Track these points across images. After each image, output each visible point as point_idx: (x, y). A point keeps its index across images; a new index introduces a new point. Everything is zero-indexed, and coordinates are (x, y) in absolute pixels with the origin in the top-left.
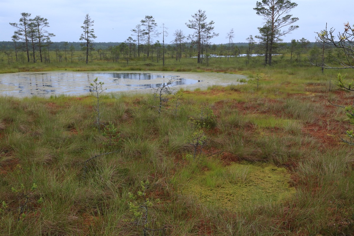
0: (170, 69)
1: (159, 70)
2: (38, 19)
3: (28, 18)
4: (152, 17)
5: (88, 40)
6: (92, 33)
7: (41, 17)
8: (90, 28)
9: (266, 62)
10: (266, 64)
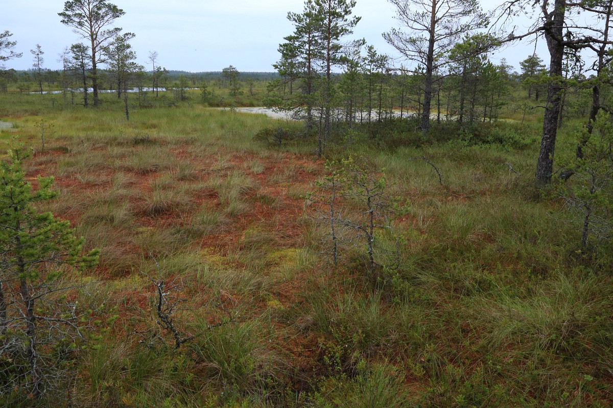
9: (86, 102)
10: (86, 105)
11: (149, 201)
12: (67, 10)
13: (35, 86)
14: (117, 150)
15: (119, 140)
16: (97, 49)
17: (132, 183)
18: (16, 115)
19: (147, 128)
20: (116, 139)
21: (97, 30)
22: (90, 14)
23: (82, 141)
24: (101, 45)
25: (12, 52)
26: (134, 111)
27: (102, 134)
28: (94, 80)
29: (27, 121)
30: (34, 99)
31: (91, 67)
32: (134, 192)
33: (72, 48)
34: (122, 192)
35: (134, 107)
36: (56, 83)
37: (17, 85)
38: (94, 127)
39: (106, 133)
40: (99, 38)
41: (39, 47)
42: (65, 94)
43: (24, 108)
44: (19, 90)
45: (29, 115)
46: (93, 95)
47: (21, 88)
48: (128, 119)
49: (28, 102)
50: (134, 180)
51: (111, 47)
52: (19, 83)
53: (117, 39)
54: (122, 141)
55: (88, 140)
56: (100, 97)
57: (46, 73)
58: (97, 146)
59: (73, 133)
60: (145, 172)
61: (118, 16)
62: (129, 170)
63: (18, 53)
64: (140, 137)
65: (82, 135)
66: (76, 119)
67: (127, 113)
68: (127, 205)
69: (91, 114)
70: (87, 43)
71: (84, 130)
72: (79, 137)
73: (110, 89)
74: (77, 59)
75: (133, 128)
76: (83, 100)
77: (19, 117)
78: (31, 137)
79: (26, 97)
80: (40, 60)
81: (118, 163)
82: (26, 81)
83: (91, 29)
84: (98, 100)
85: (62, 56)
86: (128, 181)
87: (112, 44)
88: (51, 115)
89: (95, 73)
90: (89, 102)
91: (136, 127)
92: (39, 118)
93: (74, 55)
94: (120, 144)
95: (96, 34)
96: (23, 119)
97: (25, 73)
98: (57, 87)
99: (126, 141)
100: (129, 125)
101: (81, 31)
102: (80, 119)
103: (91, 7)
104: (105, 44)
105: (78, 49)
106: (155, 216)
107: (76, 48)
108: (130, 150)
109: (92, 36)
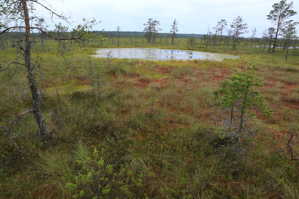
0: (208, 50)
1: (202, 51)
2: (155, 21)
3: (151, 21)
4: (225, 20)
5: (174, 32)
6: (176, 29)
7: (157, 21)
8: (176, 26)
9: (269, 51)
10: (269, 52)
11: (290, 96)
12: (271, 14)
13: (250, 44)
14: (279, 72)
15: (280, 68)
16: (279, 30)
17: (283, 87)
18: (242, 54)
19: (294, 65)
20: (279, 67)
21: (281, 21)
22: (280, 15)
23: (265, 67)
24: (281, 28)
25: (246, 31)
26: (289, 57)
27: (273, 65)
28: (275, 42)
29: (245, 56)
30: (249, 48)
31: (275, 37)
32: (283, 91)
33: (269, 29)
34: (279, 90)
35: (290, 55)
36: (258, 43)
37: (244, 43)
38: (270, 62)
39: (275, 64)
40: (282, 25)
41: (255, 29)
42: (261, 47)
43: (245, 52)
44: (244, 45)
45: (246, 54)
46: (272, 48)
47: (245, 44)
48: (286, 60)
49: (247, 50)
50: (284, 86)
51: (286, 28)
52: (244, 42)
53: (290, 25)
54: (282, 69)
55: (267, 66)
56: (275, 49)
57: (255, 39)
58: (270, 69)
59: (261, 63)
60: (290, 84)
61: (293, 15)
62: (283, 81)
63: (248, 31)
64: (290, 68)
65: (265, 64)
66: (264, 57)
67: (286, 57)
68: (279, 96)
69: (270, 56)
70: (276, 27)
71: (266, 62)
72: (264, 65)
73: (280, 47)
74: (270, 34)
75: (288, 64)
76: (268, 50)
77: (243, 55)
78: (246, 63)
79: (246, 47)
80: (254, 34)
81: (278, 78)
82: (247, 42)
83: (279, 21)
84: (275, 51)
85: (263, 32)
86: (281, 86)
87: (286, 27)
88: (254, 55)
89: (276, 40)
90: (270, 51)
91: (289, 64)
92: (249, 56)
93: (269, 32)
94: (281, 70)
95: (281, 23)
96: (244, 56)
97: (247, 39)
98: (258, 44)
99: (283, 69)
100: (286, 62)
101: (274, 22)
102: (265, 58)
103: (281, 12)
104: (283, 27)
105: (272, 29)
106: (291, 103)
107: (270, 29)
108: (285, 73)
109: (278, 24)
